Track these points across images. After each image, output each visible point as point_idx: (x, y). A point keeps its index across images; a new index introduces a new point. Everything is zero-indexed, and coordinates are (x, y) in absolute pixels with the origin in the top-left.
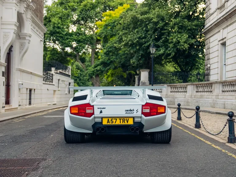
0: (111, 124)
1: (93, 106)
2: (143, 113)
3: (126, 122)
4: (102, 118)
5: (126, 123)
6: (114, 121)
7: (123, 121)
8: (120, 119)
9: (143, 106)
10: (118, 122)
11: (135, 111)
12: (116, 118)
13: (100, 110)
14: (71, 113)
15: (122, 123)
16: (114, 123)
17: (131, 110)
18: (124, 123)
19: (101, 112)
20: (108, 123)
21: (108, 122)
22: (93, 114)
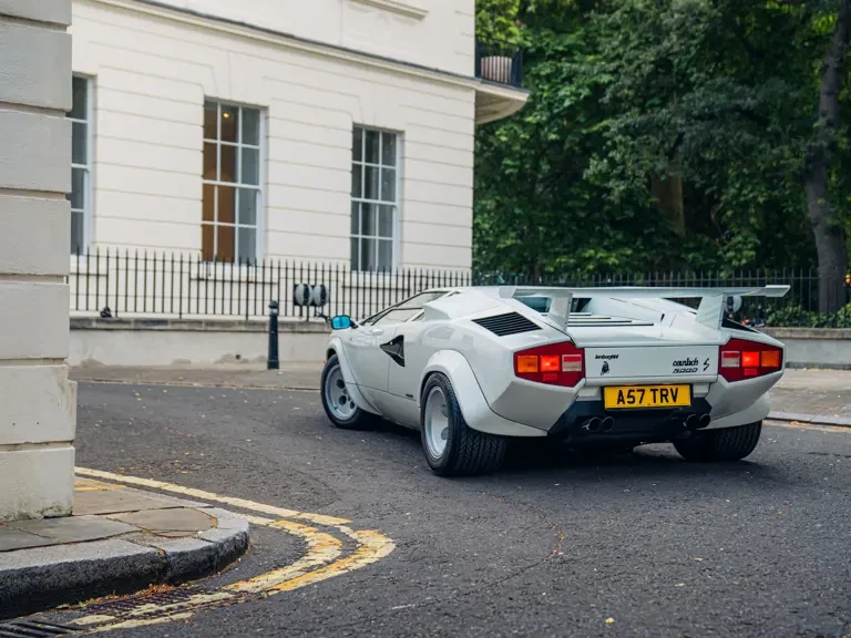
0: (627, 405)
1: (582, 351)
2: (722, 371)
3: (670, 397)
4: (602, 389)
5: (671, 403)
6: (637, 395)
7: (662, 395)
8: (654, 391)
9: (722, 348)
10: (648, 401)
11: (701, 366)
12: (641, 387)
13: (601, 362)
14: (518, 374)
15: (658, 403)
16: (636, 404)
17: (689, 363)
18: (665, 404)
19: (605, 369)
20: (621, 405)
21: (620, 399)
22: (582, 374)
